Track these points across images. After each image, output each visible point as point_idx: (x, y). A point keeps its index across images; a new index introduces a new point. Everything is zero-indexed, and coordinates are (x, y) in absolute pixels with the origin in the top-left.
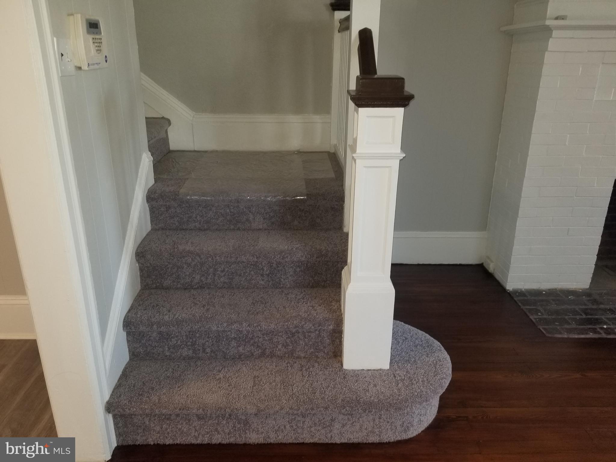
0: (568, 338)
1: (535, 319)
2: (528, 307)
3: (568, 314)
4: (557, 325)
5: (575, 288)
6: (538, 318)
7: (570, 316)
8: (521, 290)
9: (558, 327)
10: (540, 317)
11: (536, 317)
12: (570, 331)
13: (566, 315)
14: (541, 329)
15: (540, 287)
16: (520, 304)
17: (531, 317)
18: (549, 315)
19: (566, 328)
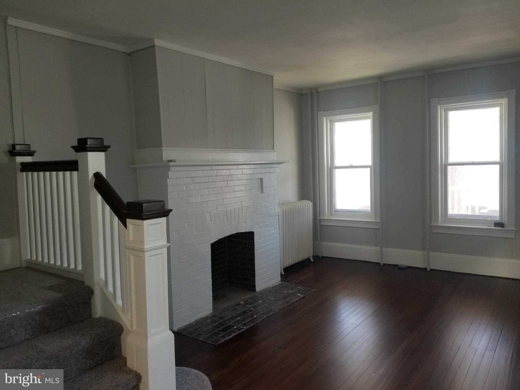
0: (226, 341)
1: (202, 339)
2: (194, 335)
3: (215, 329)
4: (215, 337)
5: (207, 315)
6: (204, 338)
7: (216, 330)
8: (181, 328)
9: (216, 338)
10: (204, 337)
11: (202, 338)
12: (223, 337)
13: (215, 330)
14: (211, 343)
15: (190, 322)
16: (188, 336)
17: (200, 339)
18: (207, 334)
19: (220, 337)
